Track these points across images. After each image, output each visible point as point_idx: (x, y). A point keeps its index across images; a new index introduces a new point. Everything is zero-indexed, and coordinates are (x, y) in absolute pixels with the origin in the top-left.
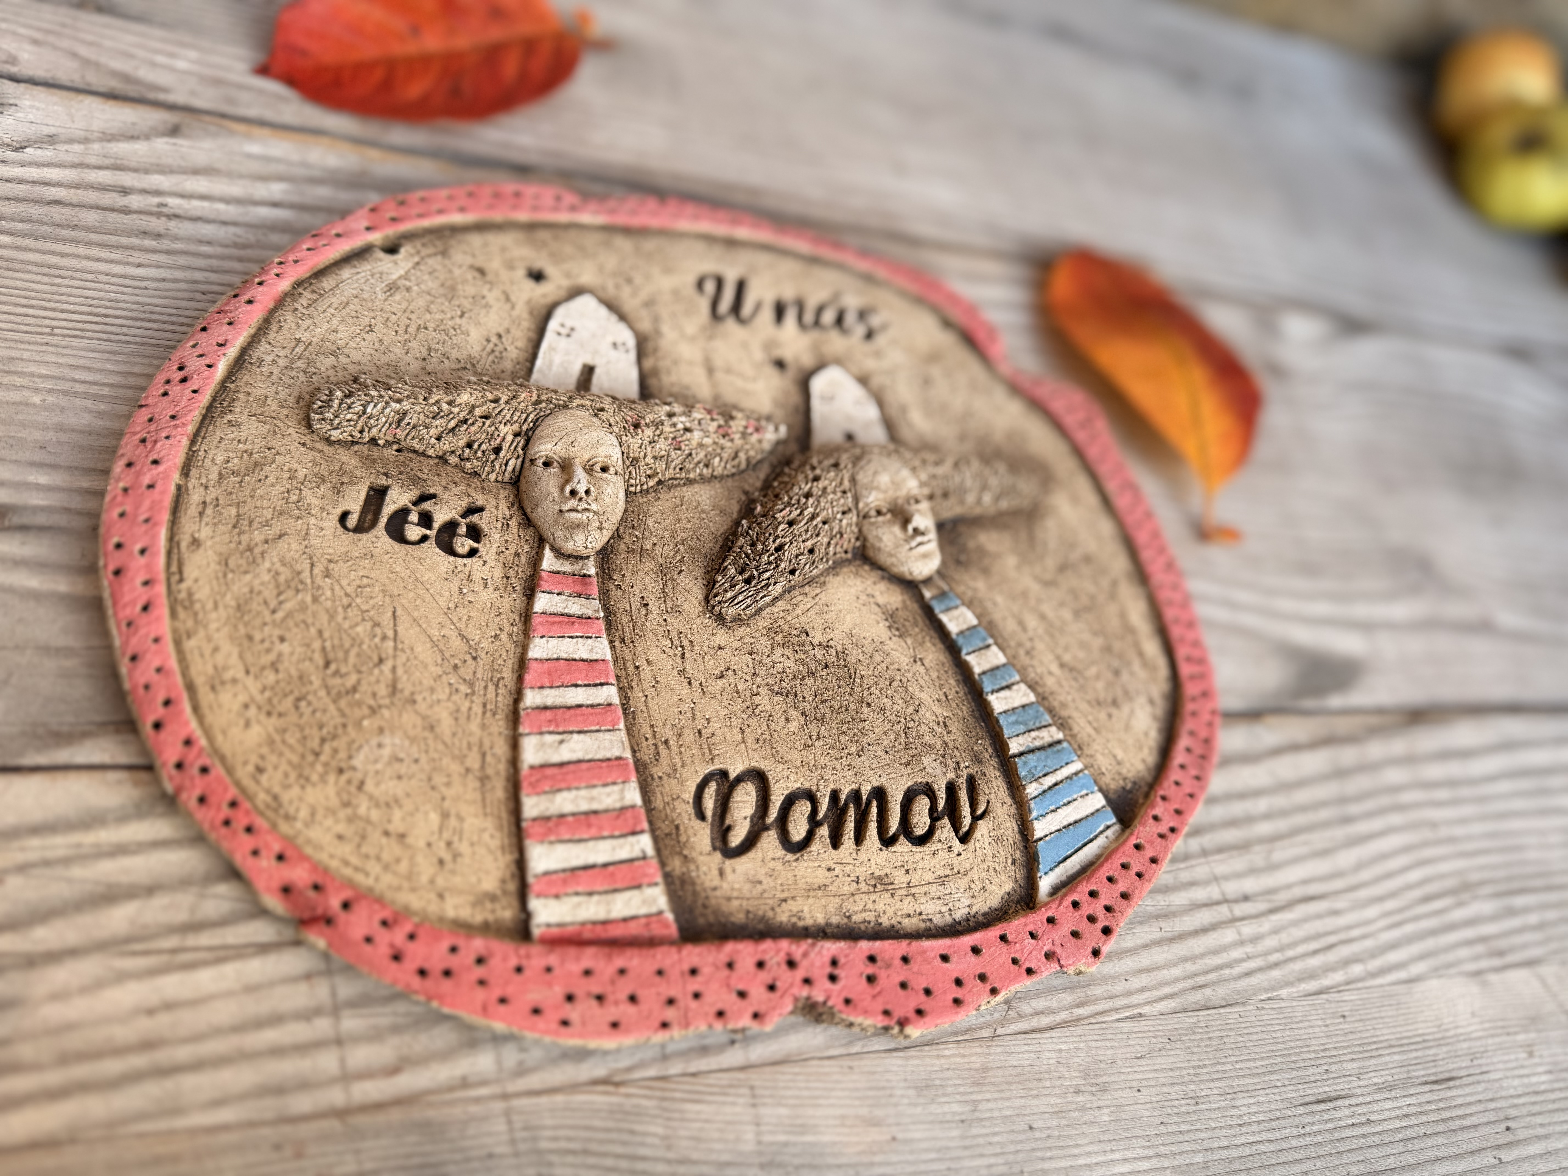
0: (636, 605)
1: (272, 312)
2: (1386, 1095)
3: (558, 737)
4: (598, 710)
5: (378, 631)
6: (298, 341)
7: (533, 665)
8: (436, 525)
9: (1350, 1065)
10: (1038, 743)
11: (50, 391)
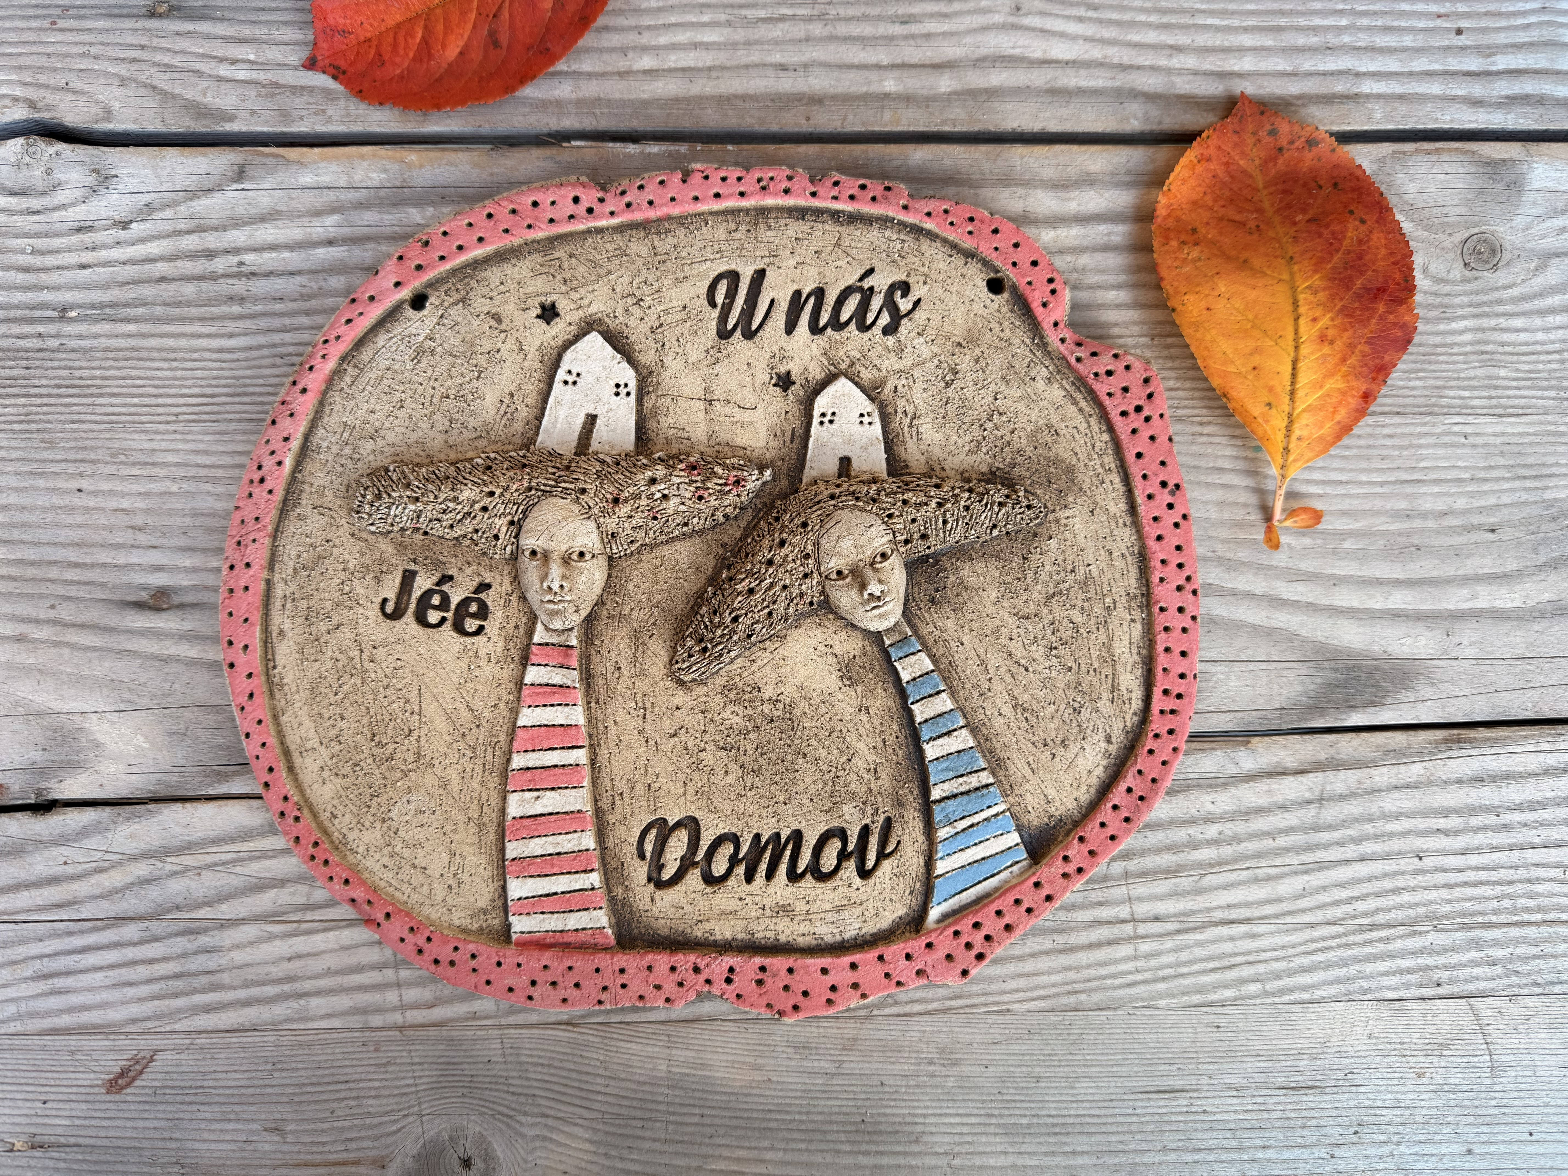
0: (611, 669)
1: (324, 393)
2: (1235, 1093)
3: (536, 794)
4: (567, 770)
5: (408, 706)
6: (345, 424)
7: (520, 733)
8: (453, 607)
9: (1206, 1067)
10: (962, 789)
11: (183, 478)
